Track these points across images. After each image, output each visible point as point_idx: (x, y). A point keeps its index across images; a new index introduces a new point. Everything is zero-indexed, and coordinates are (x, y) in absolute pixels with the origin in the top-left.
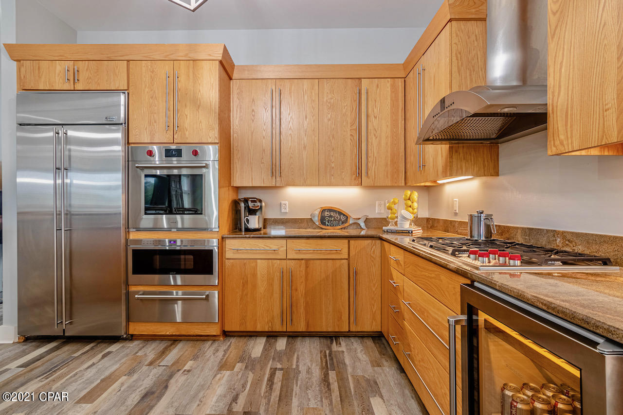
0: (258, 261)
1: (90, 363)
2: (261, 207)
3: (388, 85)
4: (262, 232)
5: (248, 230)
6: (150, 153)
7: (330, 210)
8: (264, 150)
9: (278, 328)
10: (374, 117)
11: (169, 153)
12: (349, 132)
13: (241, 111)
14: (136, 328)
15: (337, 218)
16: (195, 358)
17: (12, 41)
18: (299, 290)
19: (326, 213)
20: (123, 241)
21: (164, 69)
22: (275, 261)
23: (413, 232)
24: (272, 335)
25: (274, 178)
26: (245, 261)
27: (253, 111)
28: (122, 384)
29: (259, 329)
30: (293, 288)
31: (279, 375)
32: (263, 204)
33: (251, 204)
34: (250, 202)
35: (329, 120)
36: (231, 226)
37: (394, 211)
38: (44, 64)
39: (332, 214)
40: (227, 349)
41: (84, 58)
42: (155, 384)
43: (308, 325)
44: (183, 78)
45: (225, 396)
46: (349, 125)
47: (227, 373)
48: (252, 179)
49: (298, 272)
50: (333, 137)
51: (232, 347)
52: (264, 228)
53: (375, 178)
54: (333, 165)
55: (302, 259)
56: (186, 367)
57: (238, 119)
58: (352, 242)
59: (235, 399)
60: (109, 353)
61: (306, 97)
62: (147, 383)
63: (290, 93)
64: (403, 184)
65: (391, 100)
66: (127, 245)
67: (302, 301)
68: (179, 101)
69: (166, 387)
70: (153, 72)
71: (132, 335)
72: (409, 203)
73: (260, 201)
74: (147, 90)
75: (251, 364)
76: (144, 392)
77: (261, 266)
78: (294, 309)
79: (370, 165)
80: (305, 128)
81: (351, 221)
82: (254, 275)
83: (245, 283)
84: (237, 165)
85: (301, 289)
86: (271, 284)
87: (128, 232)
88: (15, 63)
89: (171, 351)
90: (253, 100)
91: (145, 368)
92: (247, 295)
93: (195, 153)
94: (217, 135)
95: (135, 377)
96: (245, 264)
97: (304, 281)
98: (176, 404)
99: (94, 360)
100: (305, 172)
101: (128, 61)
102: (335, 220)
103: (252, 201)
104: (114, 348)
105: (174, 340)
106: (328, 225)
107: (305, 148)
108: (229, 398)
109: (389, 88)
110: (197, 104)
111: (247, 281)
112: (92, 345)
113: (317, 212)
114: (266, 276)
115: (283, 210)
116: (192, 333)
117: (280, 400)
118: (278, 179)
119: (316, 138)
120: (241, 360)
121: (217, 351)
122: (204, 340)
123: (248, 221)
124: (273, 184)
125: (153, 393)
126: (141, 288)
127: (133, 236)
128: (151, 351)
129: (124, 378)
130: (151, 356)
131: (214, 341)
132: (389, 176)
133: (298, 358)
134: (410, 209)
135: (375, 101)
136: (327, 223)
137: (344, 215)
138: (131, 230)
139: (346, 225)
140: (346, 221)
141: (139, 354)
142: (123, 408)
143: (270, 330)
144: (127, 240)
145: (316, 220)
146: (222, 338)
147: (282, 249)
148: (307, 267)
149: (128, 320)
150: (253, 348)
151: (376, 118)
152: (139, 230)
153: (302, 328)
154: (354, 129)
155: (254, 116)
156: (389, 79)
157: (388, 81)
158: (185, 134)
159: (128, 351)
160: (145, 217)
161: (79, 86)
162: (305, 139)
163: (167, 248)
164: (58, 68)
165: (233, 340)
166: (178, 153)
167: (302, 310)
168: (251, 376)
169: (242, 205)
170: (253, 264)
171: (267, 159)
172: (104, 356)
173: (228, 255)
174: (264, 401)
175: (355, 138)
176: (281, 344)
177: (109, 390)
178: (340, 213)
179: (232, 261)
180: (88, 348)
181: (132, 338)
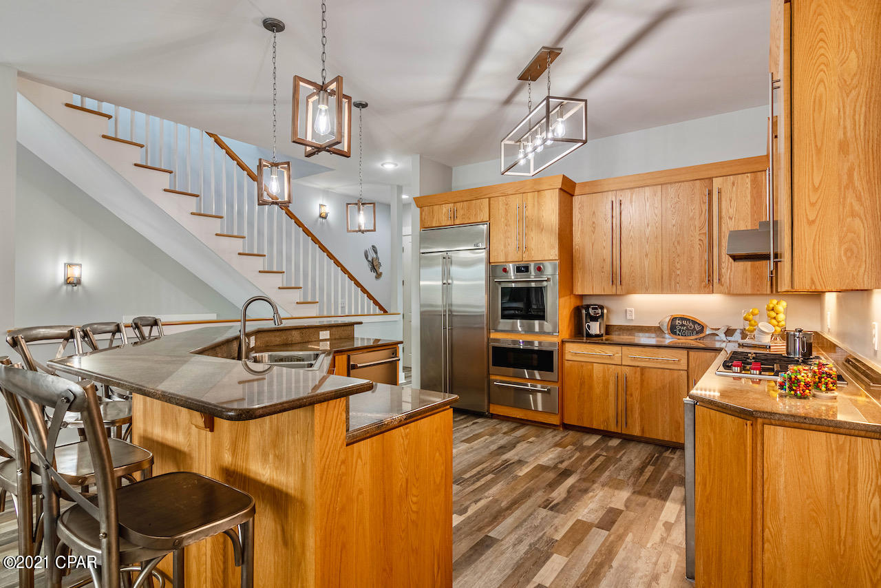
0: (595, 364)
1: (465, 425)
2: (602, 313)
3: (748, 181)
4: (604, 338)
5: (589, 335)
6: (505, 270)
7: (682, 319)
8: (604, 260)
9: (613, 428)
10: (729, 218)
11: (519, 270)
12: (697, 236)
13: (582, 224)
14: (496, 409)
15: (691, 327)
16: (537, 436)
17: (418, 195)
18: (634, 396)
19: (677, 321)
20: (486, 340)
21: (515, 201)
22: (610, 366)
23: (772, 348)
24: (607, 435)
25: (614, 286)
26: (583, 363)
27: (594, 223)
28: (486, 440)
29: (595, 426)
30: (628, 393)
31: (601, 459)
32: (605, 311)
33: (591, 311)
34: (590, 309)
35: (674, 226)
36: (573, 330)
37: (753, 322)
38: (436, 208)
39: (685, 323)
40: (565, 437)
41: (461, 200)
42: (507, 443)
43: (643, 430)
44: (529, 207)
45: (554, 459)
46: (697, 228)
47: (559, 449)
48: (593, 288)
49: (633, 379)
50: (678, 243)
51: (569, 436)
52: (606, 334)
53: (730, 286)
54: (678, 272)
55: (638, 367)
56: (530, 440)
57: (579, 233)
58: (692, 353)
59: (561, 462)
60: (477, 423)
61: (648, 204)
62: (502, 442)
63: (631, 202)
64: (769, 292)
65: (752, 196)
66: (488, 343)
67: (637, 407)
68: (527, 227)
69: (515, 447)
70: (507, 205)
71: (492, 414)
72: (773, 314)
73: (602, 308)
74: (503, 220)
75: (580, 448)
76: (500, 446)
77: (597, 370)
78: (629, 413)
79: (723, 271)
80: (647, 236)
81: (708, 332)
82: (591, 376)
83: (582, 384)
84: (578, 275)
85: (636, 394)
86: (606, 386)
87: (489, 333)
88: (419, 209)
89: (519, 429)
90: (594, 212)
91: (500, 435)
92: (583, 394)
93: (539, 269)
94: (557, 252)
95: (494, 438)
96: (582, 366)
97: (639, 388)
98: (520, 456)
99: (468, 424)
100: (647, 281)
101: (489, 198)
102: (687, 329)
103: (593, 309)
104: (480, 420)
105: (522, 423)
106: (679, 335)
107: (647, 255)
108: (557, 461)
109: (749, 184)
110: (540, 227)
111: (585, 382)
112: (465, 416)
113: (667, 320)
114: (602, 379)
115: (629, 317)
116: (536, 420)
117: (595, 470)
118: (619, 287)
119: (659, 246)
120: (574, 444)
121: (556, 436)
122: (547, 428)
123: (589, 326)
124: (614, 292)
125: (505, 447)
126: (498, 378)
127: (493, 336)
128: (505, 427)
129: (487, 437)
130: (505, 430)
131: (555, 430)
132: (749, 282)
133: (624, 453)
134: (774, 322)
135: (731, 200)
136: (678, 332)
137: (699, 324)
138: (491, 331)
139: (702, 335)
140: (702, 331)
141: (497, 427)
142: (488, 450)
143: (605, 429)
144: (488, 339)
145: (665, 328)
146: (561, 429)
147: (617, 355)
148: (642, 374)
149: (489, 402)
150: (587, 440)
151: (731, 219)
152: (497, 331)
153: (636, 431)
154: (703, 233)
155: (594, 228)
156: (749, 175)
157: (748, 177)
158: (531, 254)
159: (489, 424)
160: (502, 321)
161: (457, 222)
162: (647, 246)
163: (522, 347)
164: (444, 210)
165: (571, 433)
166: (527, 269)
167: (637, 415)
168: (578, 454)
169: (584, 311)
170: (590, 367)
171: (608, 267)
172: (474, 424)
173: (568, 357)
174: (582, 468)
175: (704, 242)
176: (615, 442)
177: (479, 440)
178: (694, 322)
179: (570, 362)
180: (462, 417)
181: (493, 416)
